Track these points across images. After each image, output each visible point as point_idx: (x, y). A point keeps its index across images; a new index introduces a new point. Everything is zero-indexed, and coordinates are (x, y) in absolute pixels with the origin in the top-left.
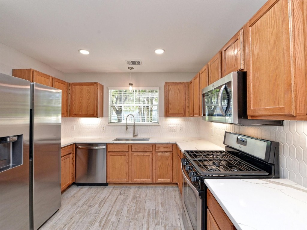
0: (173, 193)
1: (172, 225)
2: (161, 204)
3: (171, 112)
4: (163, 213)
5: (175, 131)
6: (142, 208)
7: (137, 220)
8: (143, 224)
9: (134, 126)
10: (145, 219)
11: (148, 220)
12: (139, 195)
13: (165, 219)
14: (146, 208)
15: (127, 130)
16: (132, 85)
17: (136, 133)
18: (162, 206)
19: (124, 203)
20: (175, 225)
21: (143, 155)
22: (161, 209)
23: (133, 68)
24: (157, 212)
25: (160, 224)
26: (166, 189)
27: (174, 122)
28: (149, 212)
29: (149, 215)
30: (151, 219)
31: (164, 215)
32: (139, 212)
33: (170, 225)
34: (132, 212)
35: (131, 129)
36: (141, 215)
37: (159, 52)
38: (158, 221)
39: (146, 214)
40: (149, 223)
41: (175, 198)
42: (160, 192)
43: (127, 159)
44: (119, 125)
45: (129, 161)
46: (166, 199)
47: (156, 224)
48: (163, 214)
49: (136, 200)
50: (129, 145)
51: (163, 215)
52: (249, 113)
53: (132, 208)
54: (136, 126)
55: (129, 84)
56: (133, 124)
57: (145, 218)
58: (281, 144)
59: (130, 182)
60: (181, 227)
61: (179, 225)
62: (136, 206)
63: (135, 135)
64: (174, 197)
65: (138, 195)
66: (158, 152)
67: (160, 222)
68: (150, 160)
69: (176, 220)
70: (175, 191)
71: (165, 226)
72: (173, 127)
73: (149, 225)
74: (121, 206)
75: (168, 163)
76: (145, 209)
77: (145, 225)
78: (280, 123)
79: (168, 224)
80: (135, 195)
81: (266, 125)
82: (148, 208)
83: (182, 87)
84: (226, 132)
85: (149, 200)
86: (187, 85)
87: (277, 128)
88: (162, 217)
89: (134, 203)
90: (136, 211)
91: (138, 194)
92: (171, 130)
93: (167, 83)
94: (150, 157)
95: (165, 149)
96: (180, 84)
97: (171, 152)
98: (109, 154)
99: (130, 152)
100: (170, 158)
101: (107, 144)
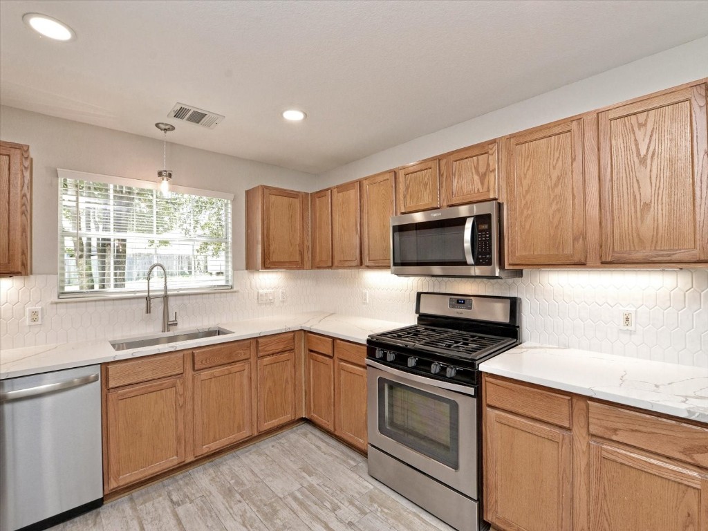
0: (304, 441)
1: (359, 493)
2: (304, 471)
4: (324, 485)
5: (271, 303)
6: (273, 500)
7: (290, 528)
8: (310, 526)
9: (166, 297)
10: (303, 515)
11: (311, 513)
12: (232, 479)
13: (338, 492)
14: (282, 496)
15: (148, 311)
16: (170, 176)
17: (172, 318)
18: (310, 474)
19: (211, 516)
20: (364, 491)
21: (226, 372)
22: (314, 481)
23: (173, 128)
24: (311, 488)
25: (339, 504)
26: (283, 441)
27: (270, 281)
28: (295, 499)
29: (301, 503)
30: (314, 508)
31: (328, 486)
32: (275, 512)
33: (358, 496)
34: (258, 520)
35: (158, 307)
36: (284, 514)
37: (294, 116)
38: (331, 504)
39: (295, 505)
40: (317, 517)
41: (318, 447)
42: (276, 450)
43: (180, 395)
44: (104, 300)
45: (185, 402)
46: (303, 456)
47: (334, 510)
48: (326, 486)
49: (240, 494)
50: (185, 352)
51: (329, 488)
53: (248, 515)
54: (170, 298)
55: (160, 173)
56: (163, 293)
57: (300, 515)
59: (190, 459)
60: (375, 488)
61: (372, 487)
62: (254, 504)
63: (168, 324)
64: (313, 447)
65: (232, 482)
66: (264, 356)
67: (336, 501)
68: (245, 381)
69: (356, 482)
70: (305, 435)
71: (351, 503)
72: (266, 294)
73: (322, 519)
74: (215, 527)
75: (285, 378)
76: (280, 498)
77: (315, 524)
79: (352, 496)
80: (223, 485)
82: (286, 494)
83: (297, 203)
84: (419, 295)
85: (271, 479)
86: (307, 200)
88: (330, 491)
89: (240, 502)
90: (265, 515)
91: (229, 479)
92: (263, 301)
93: (264, 188)
94: (246, 373)
95: (281, 347)
96: (293, 195)
97: (291, 350)
98: (112, 396)
99: (189, 373)
100: (290, 364)
101: (105, 366)
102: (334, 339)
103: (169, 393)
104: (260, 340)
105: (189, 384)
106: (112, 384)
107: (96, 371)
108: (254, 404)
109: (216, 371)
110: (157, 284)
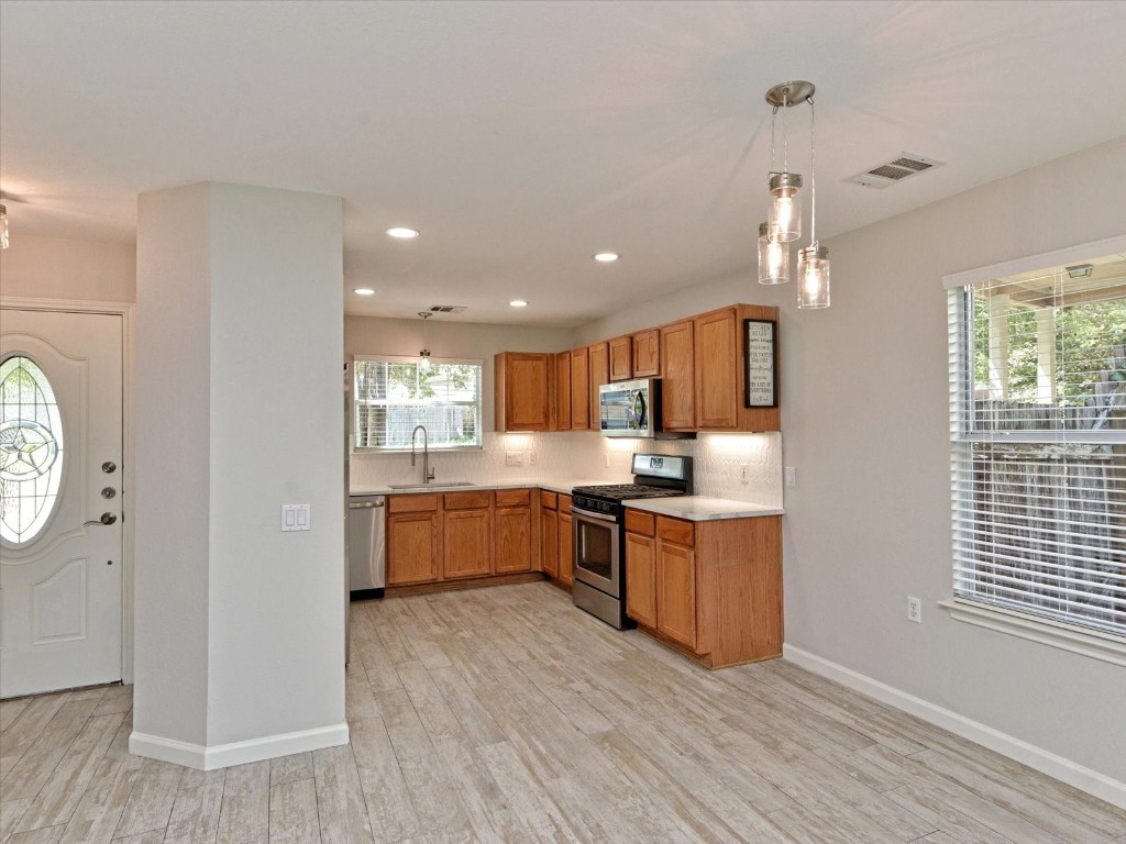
3: (517, 421)
5: (519, 465)
9: (426, 454)
15: (413, 464)
16: (429, 354)
17: (430, 473)
21: (469, 515)
23: (430, 315)
27: (519, 443)
35: (420, 461)
43: (434, 527)
45: (438, 533)
50: (439, 495)
52: (664, 425)
54: (429, 456)
55: (422, 354)
56: (424, 451)
58: (695, 459)
66: (502, 507)
68: (485, 525)
72: (514, 457)
75: (521, 529)
78: (693, 436)
81: (681, 438)
83: (541, 365)
84: (634, 455)
86: (553, 362)
87: (691, 441)
92: (512, 463)
93: (508, 355)
94: (485, 518)
95: (516, 501)
96: (536, 357)
97: (527, 506)
98: (392, 519)
99: (441, 512)
100: (526, 518)
101: (388, 497)
102: (558, 493)
103: (427, 524)
104: (498, 493)
105: (441, 519)
106: (392, 510)
107: (383, 499)
108: (493, 549)
109: (462, 513)
110: (419, 446)
